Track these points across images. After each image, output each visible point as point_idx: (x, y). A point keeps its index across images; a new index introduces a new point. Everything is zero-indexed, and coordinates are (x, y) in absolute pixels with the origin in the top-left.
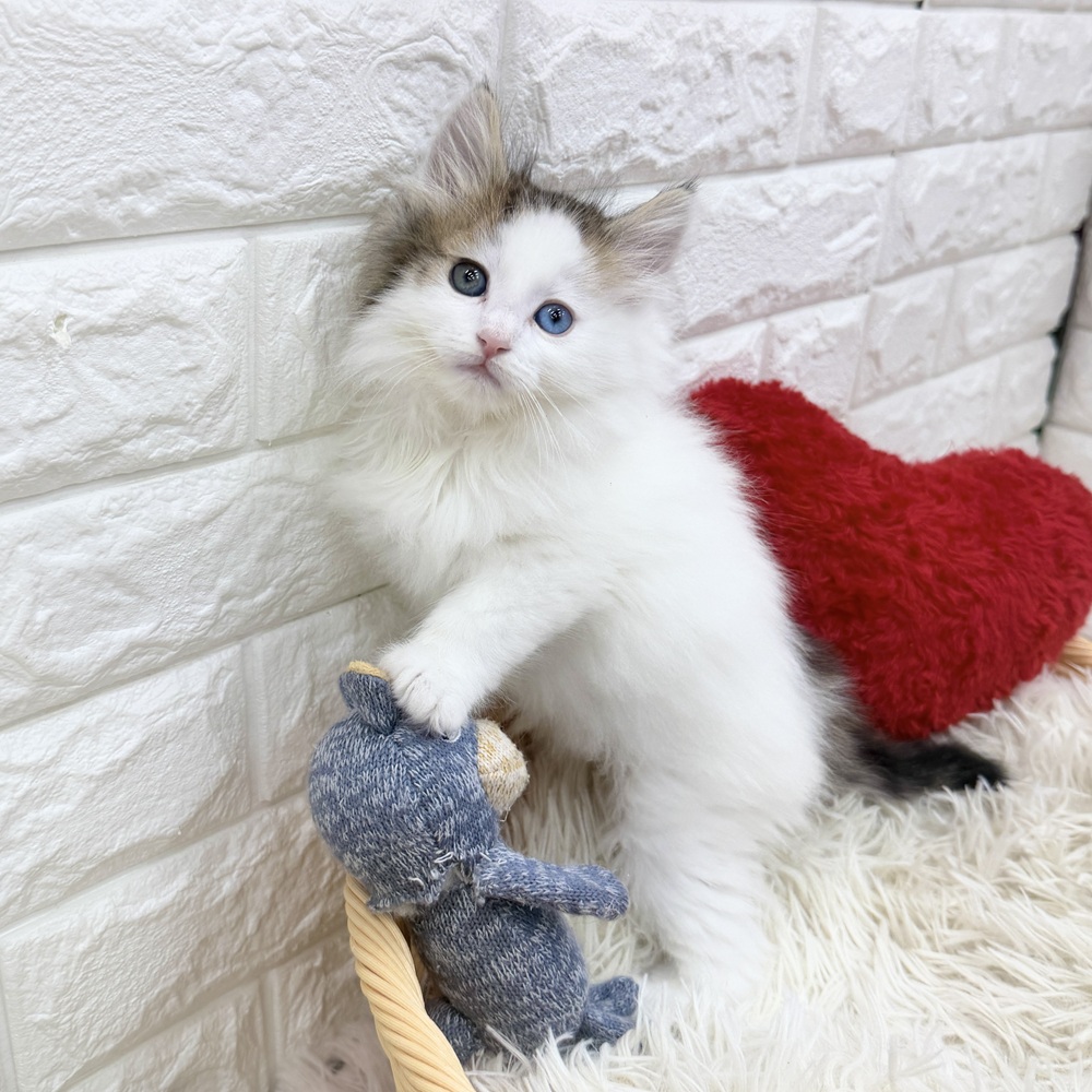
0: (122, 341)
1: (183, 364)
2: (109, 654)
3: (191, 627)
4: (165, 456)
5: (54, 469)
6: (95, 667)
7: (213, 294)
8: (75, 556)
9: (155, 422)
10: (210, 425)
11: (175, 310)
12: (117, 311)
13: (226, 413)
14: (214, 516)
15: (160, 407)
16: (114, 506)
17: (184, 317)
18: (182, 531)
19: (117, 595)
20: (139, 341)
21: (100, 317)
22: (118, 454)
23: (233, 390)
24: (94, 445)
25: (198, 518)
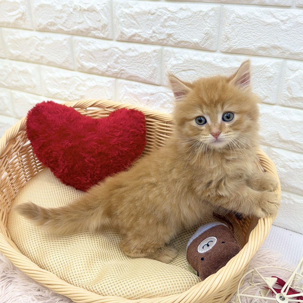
0: (90, 13)
1: (98, 20)
2: (91, 67)
3: (103, 69)
4: (98, 36)
5: (81, 31)
6: (89, 68)
7: (102, 8)
8: (85, 48)
9: (95, 29)
10: (104, 33)
11: (96, 9)
12: (87, 7)
13: (107, 31)
14: (105, 50)
15: (95, 26)
16: (92, 42)
17: (97, 11)
18: (100, 50)
19: (92, 57)
20: (92, 14)
21: (86, 8)
22: (91, 33)
23: (107, 27)
24: (87, 29)
25: (102, 49)
